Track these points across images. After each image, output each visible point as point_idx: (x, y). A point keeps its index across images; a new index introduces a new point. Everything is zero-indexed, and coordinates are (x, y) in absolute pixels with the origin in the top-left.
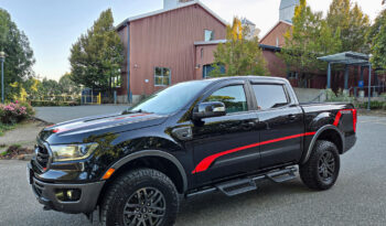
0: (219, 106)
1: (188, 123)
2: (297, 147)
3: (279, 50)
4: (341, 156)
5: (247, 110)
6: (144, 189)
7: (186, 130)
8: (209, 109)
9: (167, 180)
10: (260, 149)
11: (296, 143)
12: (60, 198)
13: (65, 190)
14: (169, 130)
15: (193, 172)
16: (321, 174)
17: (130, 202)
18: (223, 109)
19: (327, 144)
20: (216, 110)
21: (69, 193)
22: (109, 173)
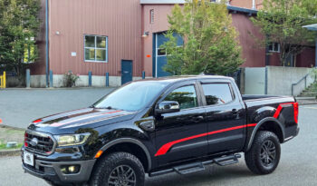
0: (174, 104)
1: (152, 117)
2: (241, 136)
3: (254, 14)
4: (281, 145)
5: (197, 105)
6: (121, 166)
7: (150, 123)
8: (167, 107)
9: (136, 160)
10: (208, 138)
11: (239, 133)
12: (64, 172)
13: (67, 166)
14: (138, 123)
15: (156, 155)
16: (263, 161)
17: (113, 175)
18: (177, 107)
19: (268, 134)
20: (172, 107)
21: (72, 169)
22: (99, 154)
